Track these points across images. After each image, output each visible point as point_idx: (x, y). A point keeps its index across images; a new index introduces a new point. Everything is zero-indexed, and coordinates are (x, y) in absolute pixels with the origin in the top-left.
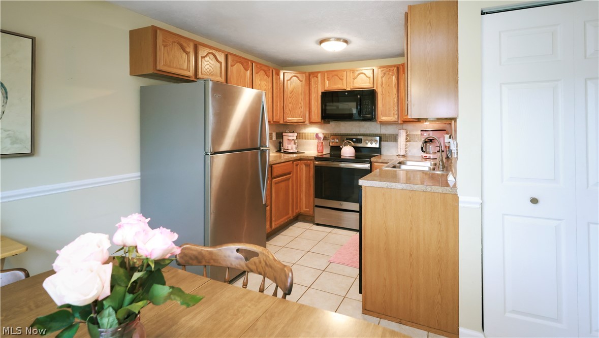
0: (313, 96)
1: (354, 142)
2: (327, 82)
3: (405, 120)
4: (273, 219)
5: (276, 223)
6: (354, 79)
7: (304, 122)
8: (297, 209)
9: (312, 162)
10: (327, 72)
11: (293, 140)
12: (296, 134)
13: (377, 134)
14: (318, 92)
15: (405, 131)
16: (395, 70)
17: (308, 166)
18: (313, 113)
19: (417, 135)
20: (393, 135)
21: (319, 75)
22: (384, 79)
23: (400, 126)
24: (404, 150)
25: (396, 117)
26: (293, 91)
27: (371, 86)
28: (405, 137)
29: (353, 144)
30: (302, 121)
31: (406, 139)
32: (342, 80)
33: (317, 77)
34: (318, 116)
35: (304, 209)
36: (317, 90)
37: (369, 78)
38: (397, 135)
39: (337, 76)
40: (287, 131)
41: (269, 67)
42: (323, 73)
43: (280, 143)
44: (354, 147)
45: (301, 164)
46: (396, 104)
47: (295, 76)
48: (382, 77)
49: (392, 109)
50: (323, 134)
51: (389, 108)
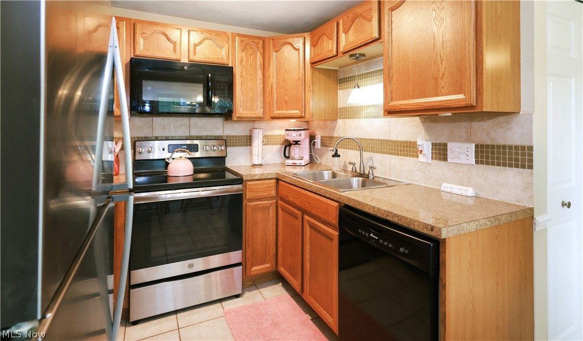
6: (196, 45)
15: (263, 131)
16: (260, 44)
22: (244, 53)
24: (262, 157)
31: (263, 141)
32: (173, 42)
39: (163, 33)
42: (128, 21)
48: (242, 51)
49: (256, 99)
51: (251, 98)
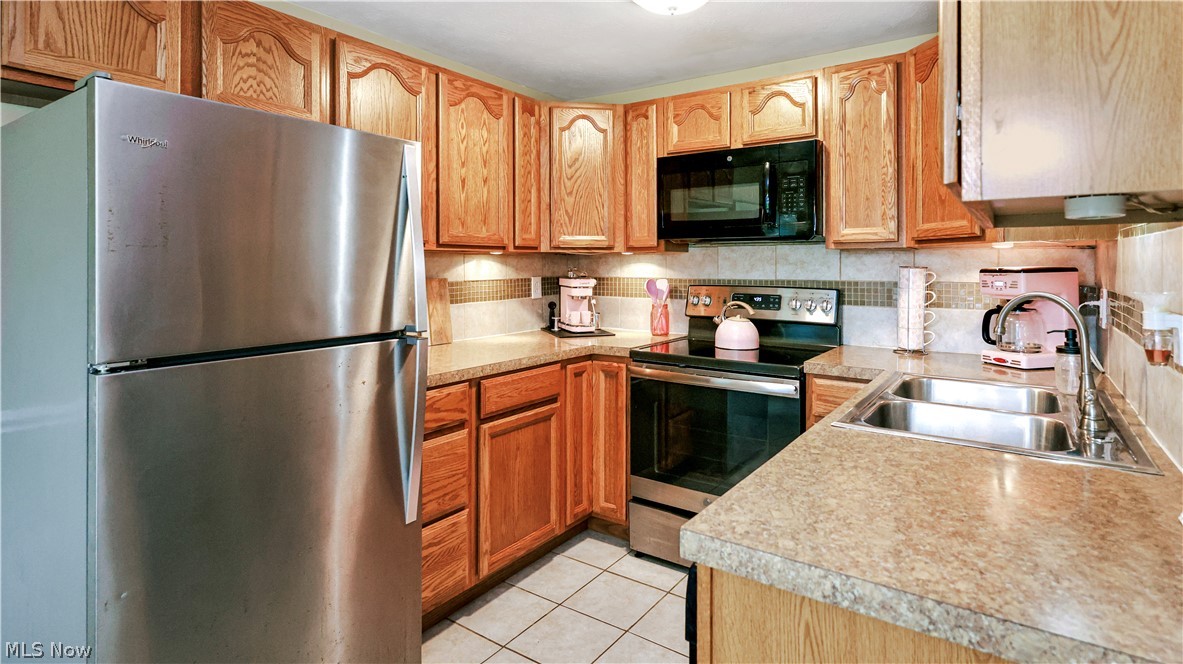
0: (637, 170)
1: (755, 305)
2: (675, 129)
3: (922, 236)
4: (485, 546)
5: (494, 559)
6: (754, 113)
7: (610, 248)
8: (577, 502)
9: (624, 366)
10: (674, 98)
11: (584, 298)
12: (592, 282)
13: (830, 282)
14: (648, 161)
15: (924, 272)
16: (887, 74)
17: (612, 375)
18: (635, 222)
19: (963, 285)
20: (883, 284)
21: (653, 111)
22: (849, 105)
23: (906, 258)
24: (920, 332)
25: (893, 225)
26: (577, 159)
27: (808, 130)
28: (922, 293)
29: (751, 311)
30: (605, 244)
31: (928, 297)
32: (717, 118)
33: (647, 118)
34: (649, 230)
35: (602, 504)
36: (648, 155)
37: (802, 105)
38: (896, 284)
39: (703, 107)
40: (571, 274)
41: (500, 89)
42: (660, 103)
43: (552, 306)
44: (757, 322)
45: (593, 370)
46: (892, 184)
47: (584, 117)
48: (843, 101)
49: (879, 200)
50: (670, 280)
51: (867, 199)
